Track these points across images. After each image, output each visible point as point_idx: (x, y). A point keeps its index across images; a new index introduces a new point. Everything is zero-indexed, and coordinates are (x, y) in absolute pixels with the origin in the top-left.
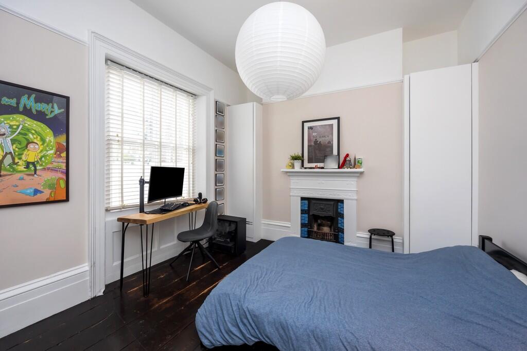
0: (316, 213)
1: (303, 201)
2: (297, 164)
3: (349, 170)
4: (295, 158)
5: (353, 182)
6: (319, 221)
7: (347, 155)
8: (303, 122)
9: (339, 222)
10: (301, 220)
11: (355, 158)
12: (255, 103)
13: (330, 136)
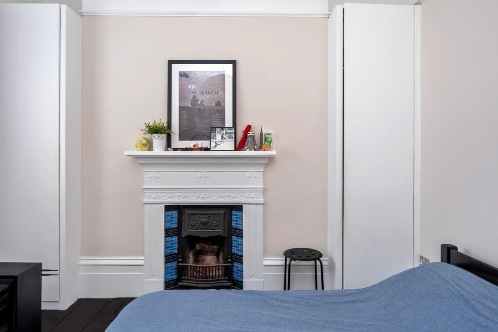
0: (194, 232)
1: (170, 213)
2: (159, 142)
3: (253, 153)
4: (154, 130)
5: (257, 175)
6: (198, 247)
7: (249, 128)
8: (171, 63)
9: (234, 243)
10: (166, 248)
11: (261, 133)
12: (64, 7)
13: (220, 93)
